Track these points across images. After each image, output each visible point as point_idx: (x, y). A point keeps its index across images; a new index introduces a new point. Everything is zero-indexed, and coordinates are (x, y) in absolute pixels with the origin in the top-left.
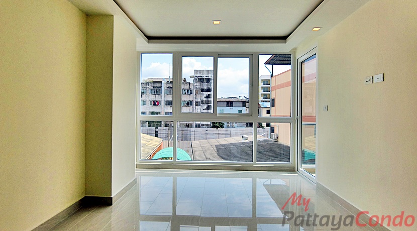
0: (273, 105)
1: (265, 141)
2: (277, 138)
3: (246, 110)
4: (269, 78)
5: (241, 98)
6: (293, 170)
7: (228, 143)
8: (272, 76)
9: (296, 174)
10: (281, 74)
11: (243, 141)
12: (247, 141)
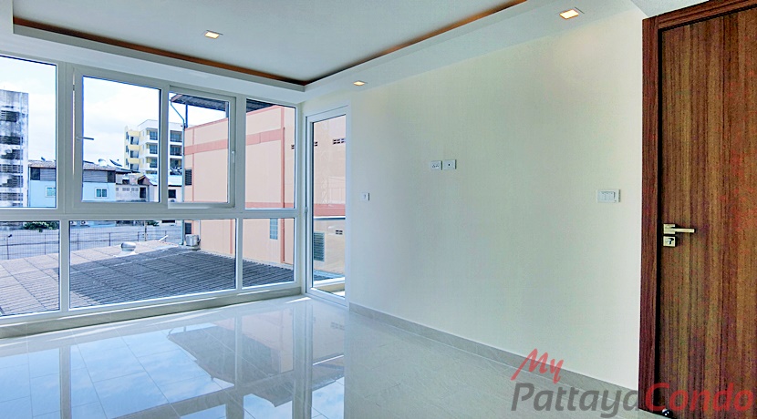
0: (188, 181)
1: (173, 250)
2: (198, 243)
3: (117, 189)
4: (181, 129)
5: (102, 165)
6: (298, 293)
7: (85, 261)
8: (185, 127)
9: (307, 298)
10: (204, 125)
11: (124, 254)
12: (133, 253)
